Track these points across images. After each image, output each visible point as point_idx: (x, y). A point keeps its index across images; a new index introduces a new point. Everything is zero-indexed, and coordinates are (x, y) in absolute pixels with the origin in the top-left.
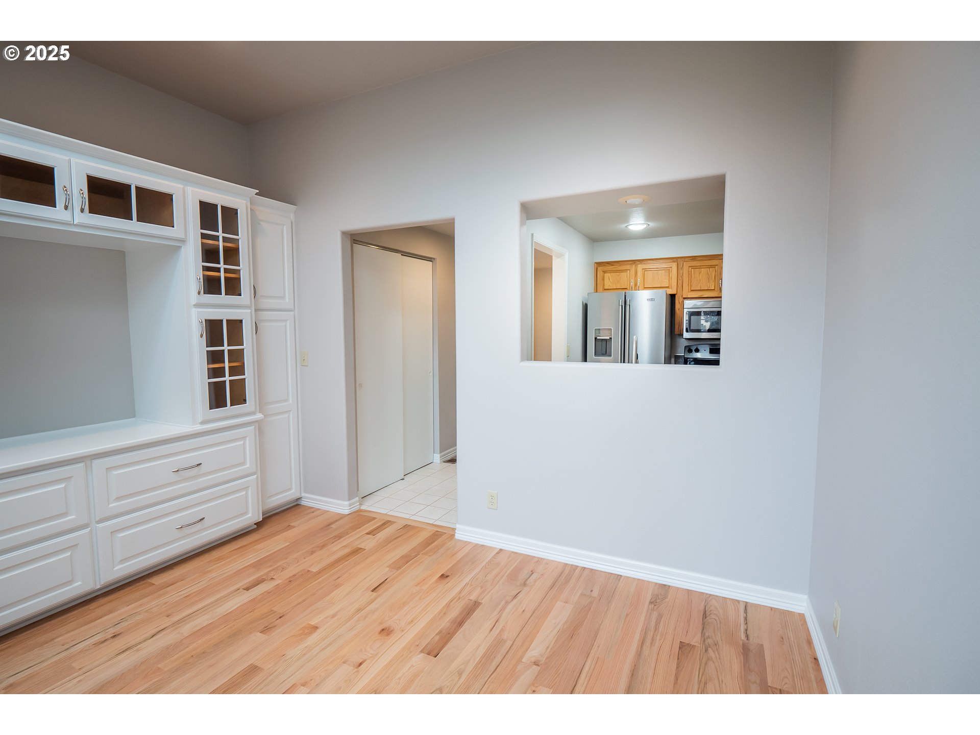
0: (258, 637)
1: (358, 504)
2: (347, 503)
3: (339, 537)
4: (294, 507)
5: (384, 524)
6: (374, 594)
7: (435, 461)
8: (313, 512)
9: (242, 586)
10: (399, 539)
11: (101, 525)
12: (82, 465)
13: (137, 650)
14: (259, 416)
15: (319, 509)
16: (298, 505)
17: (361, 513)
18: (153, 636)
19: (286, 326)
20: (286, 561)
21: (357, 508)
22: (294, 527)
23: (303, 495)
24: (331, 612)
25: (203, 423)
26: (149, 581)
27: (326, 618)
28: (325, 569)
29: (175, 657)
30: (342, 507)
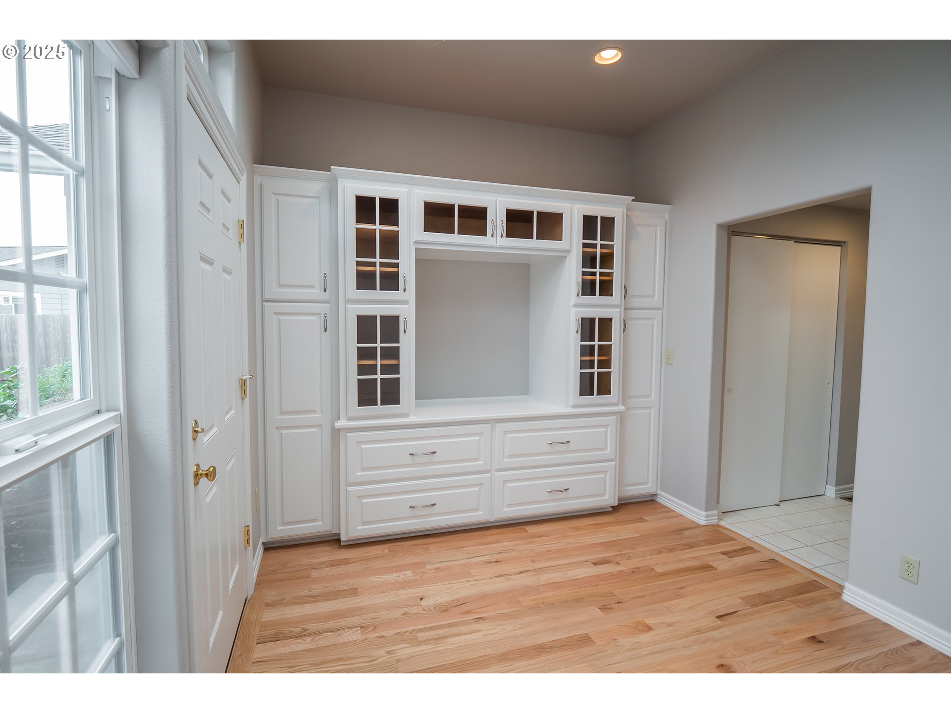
0: (596, 612)
1: (717, 518)
2: (704, 513)
3: (690, 546)
4: (649, 502)
5: (744, 549)
6: (719, 622)
7: (827, 494)
8: (667, 512)
9: (592, 559)
10: (762, 573)
11: (497, 474)
12: (490, 425)
13: (509, 579)
14: (621, 408)
15: (673, 511)
16: (653, 500)
17: (719, 529)
18: (520, 573)
19: (653, 324)
20: (633, 551)
21: (715, 522)
22: (646, 521)
23: (659, 492)
24: (668, 619)
25: (574, 407)
26: (525, 528)
27: (663, 623)
28: (669, 574)
29: (532, 597)
30: (699, 516)
